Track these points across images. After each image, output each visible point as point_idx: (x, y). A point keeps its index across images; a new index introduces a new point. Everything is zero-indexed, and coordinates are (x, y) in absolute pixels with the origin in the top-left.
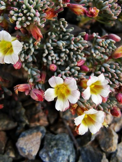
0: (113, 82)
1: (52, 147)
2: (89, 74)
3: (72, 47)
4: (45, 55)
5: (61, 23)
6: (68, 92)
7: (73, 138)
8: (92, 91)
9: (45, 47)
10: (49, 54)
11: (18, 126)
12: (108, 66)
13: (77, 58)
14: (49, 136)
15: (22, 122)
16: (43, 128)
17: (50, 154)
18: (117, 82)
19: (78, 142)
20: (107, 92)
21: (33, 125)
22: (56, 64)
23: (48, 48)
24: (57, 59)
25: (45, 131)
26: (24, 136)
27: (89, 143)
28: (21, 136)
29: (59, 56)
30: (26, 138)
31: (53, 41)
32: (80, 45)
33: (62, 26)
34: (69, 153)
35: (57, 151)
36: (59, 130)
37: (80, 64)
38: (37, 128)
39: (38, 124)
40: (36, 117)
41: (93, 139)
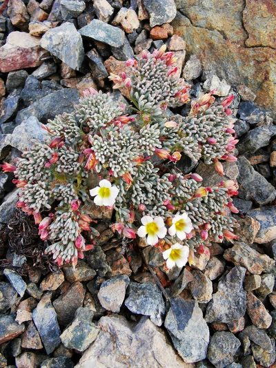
0: (197, 220)
1: (139, 295)
2: (175, 213)
3: (159, 188)
4: (134, 196)
5: (148, 166)
6: (157, 229)
7: (162, 287)
8: (178, 228)
9: (134, 189)
10: (138, 195)
11: (98, 274)
12: (191, 205)
13: (163, 198)
14: (134, 285)
15: (102, 269)
16: (126, 277)
17: (138, 301)
18: (200, 220)
19: (167, 291)
20: (189, 228)
21: (115, 273)
22: (144, 204)
23: (136, 189)
24: (145, 199)
25: (129, 280)
26: (106, 285)
27: (180, 291)
28: (102, 285)
29: (147, 196)
30: (108, 287)
31: (141, 183)
32: (166, 186)
33: (149, 169)
34: (157, 302)
35: (144, 299)
36: (145, 279)
37: (166, 204)
38: (120, 276)
39: (121, 272)
40: (119, 263)
41: (184, 286)
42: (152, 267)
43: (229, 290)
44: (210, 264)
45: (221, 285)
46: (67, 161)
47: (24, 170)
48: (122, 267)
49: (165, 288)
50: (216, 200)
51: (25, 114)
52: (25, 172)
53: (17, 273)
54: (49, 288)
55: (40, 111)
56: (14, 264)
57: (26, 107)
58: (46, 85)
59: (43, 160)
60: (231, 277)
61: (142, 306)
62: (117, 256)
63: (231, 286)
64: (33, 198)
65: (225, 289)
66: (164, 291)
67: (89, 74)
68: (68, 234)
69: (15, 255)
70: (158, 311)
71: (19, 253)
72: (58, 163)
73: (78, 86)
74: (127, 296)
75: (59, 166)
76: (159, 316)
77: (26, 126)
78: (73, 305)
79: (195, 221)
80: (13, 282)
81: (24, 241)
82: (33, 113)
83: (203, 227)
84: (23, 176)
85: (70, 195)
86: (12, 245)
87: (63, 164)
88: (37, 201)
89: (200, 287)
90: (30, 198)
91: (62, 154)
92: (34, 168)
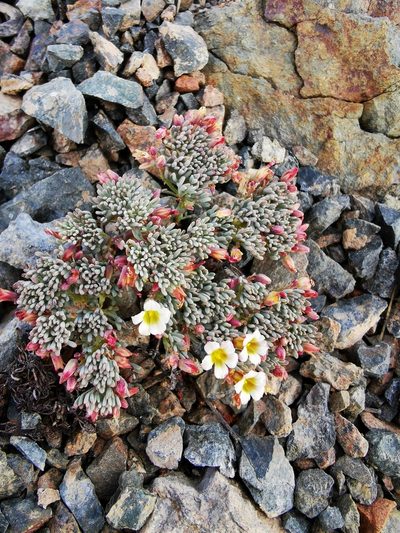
0: (270, 335)
1: (201, 442)
2: (241, 329)
3: (219, 301)
4: (187, 315)
5: (201, 272)
6: (225, 356)
7: (227, 425)
8: (249, 350)
9: (187, 306)
10: (193, 312)
11: (141, 423)
12: (261, 316)
13: (225, 312)
14: (192, 428)
15: (147, 414)
16: (179, 419)
17: (202, 450)
18: (274, 334)
19: (235, 430)
20: (264, 349)
21: (164, 416)
22: (201, 323)
23: (189, 305)
24: (202, 316)
25: (184, 422)
26: (155, 435)
27: (252, 427)
28: (150, 436)
29: (204, 313)
30: (159, 438)
31: (194, 295)
32: (227, 296)
33: (203, 275)
34: (226, 447)
35: (209, 446)
36: (204, 418)
37: (229, 319)
38: (171, 420)
39: (172, 414)
40: (167, 403)
41: (256, 420)
42: (211, 400)
43: (312, 415)
44: (284, 385)
45: (301, 411)
46: (91, 279)
47: (31, 297)
48: (173, 408)
49: (231, 425)
50: (290, 306)
51: (10, 210)
52: (34, 300)
53: (30, 439)
54: (79, 451)
55: (32, 204)
56: (24, 425)
57: (9, 199)
58: (35, 166)
59: (57, 281)
60: (313, 398)
61: (208, 456)
62: (163, 393)
63: (314, 409)
64: (50, 336)
65: (307, 414)
66: (231, 430)
67: (96, 145)
68: (105, 379)
69: (24, 414)
70: (228, 458)
71: (30, 411)
72: (79, 282)
73: (82, 162)
74: (185, 446)
75: (81, 286)
76: (230, 465)
77: (17, 229)
78: (114, 469)
79: (268, 336)
80: (27, 453)
81: (37, 394)
82: (23, 208)
83: (278, 343)
84: (32, 306)
85: (101, 325)
86: (17, 401)
87: (86, 283)
88: (56, 340)
89: (277, 417)
90: (46, 336)
91: (84, 270)
92: (45, 293)
